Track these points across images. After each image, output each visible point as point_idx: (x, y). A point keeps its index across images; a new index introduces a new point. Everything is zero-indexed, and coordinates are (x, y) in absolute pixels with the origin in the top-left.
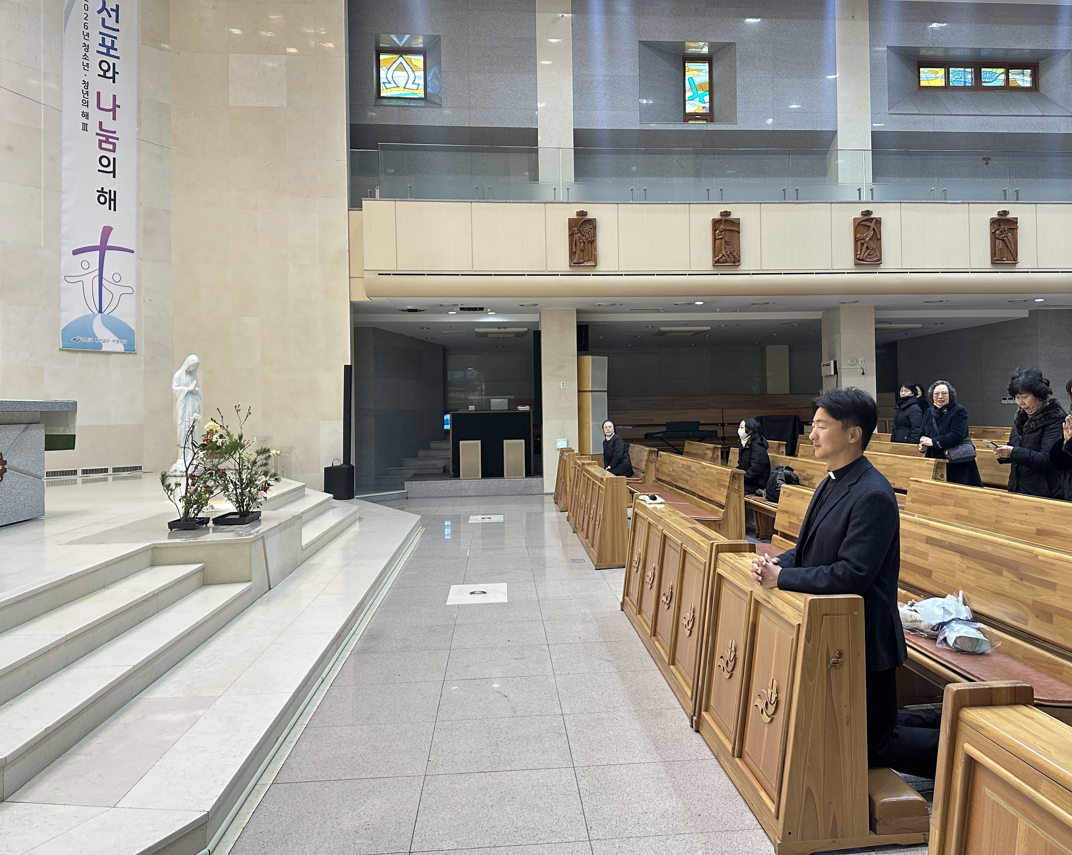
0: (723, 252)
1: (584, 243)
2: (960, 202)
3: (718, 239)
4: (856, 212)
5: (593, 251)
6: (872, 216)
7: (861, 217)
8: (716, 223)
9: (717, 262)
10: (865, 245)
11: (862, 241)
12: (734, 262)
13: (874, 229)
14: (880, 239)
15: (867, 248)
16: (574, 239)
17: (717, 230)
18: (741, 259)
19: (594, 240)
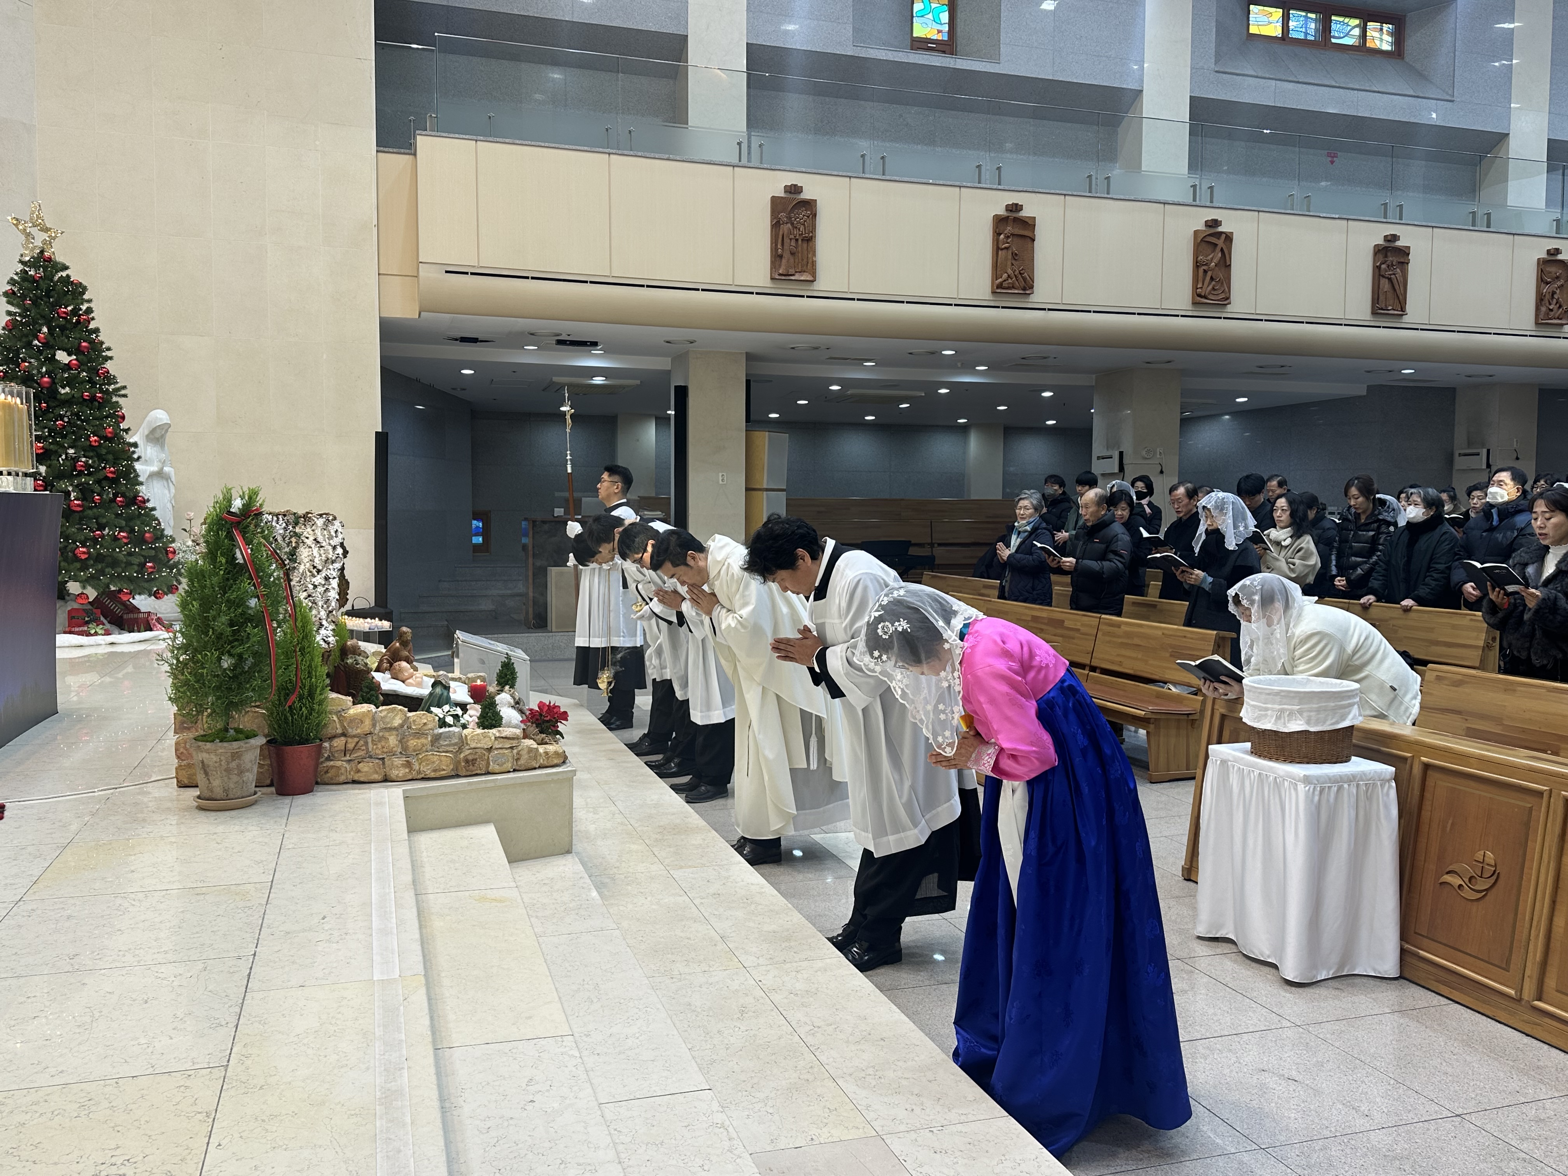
0: (1010, 271)
1: (797, 240)
2: (1337, 216)
3: (1002, 249)
4: (1198, 221)
5: (810, 256)
6: (1220, 229)
7: (1204, 228)
8: (999, 222)
9: (1000, 286)
10: (1209, 274)
11: (1205, 268)
12: (1024, 289)
13: (1222, 250)
14: (1230, 265)
15: (1212, 279)
16: (781, 233)
17: (1001, 234)
18: (1035, 284)
19: (812, 237)
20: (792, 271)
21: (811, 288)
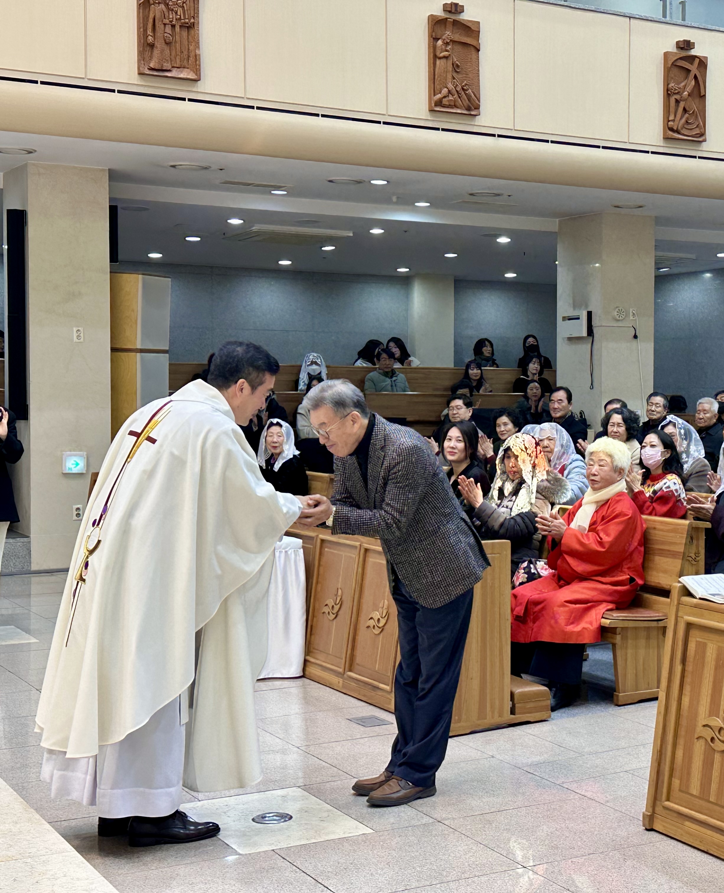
0: (450, 86)
1: (174, 28)
4: (669, 41)
5: (191, 47)
6: (693, 52)
7: (675, 50)
8: (436, 25)
9: (439, 103)
10: (682, 105)
11: (678, 97)
12: (469, 109)
13: (696, 77)
14: (705, 95)
15: (685, 110)
16: (151, 16)
17: (438, 39)
18: (481, 104)
19: (194, 23)
20: (167, 66)
21: (194, 89)
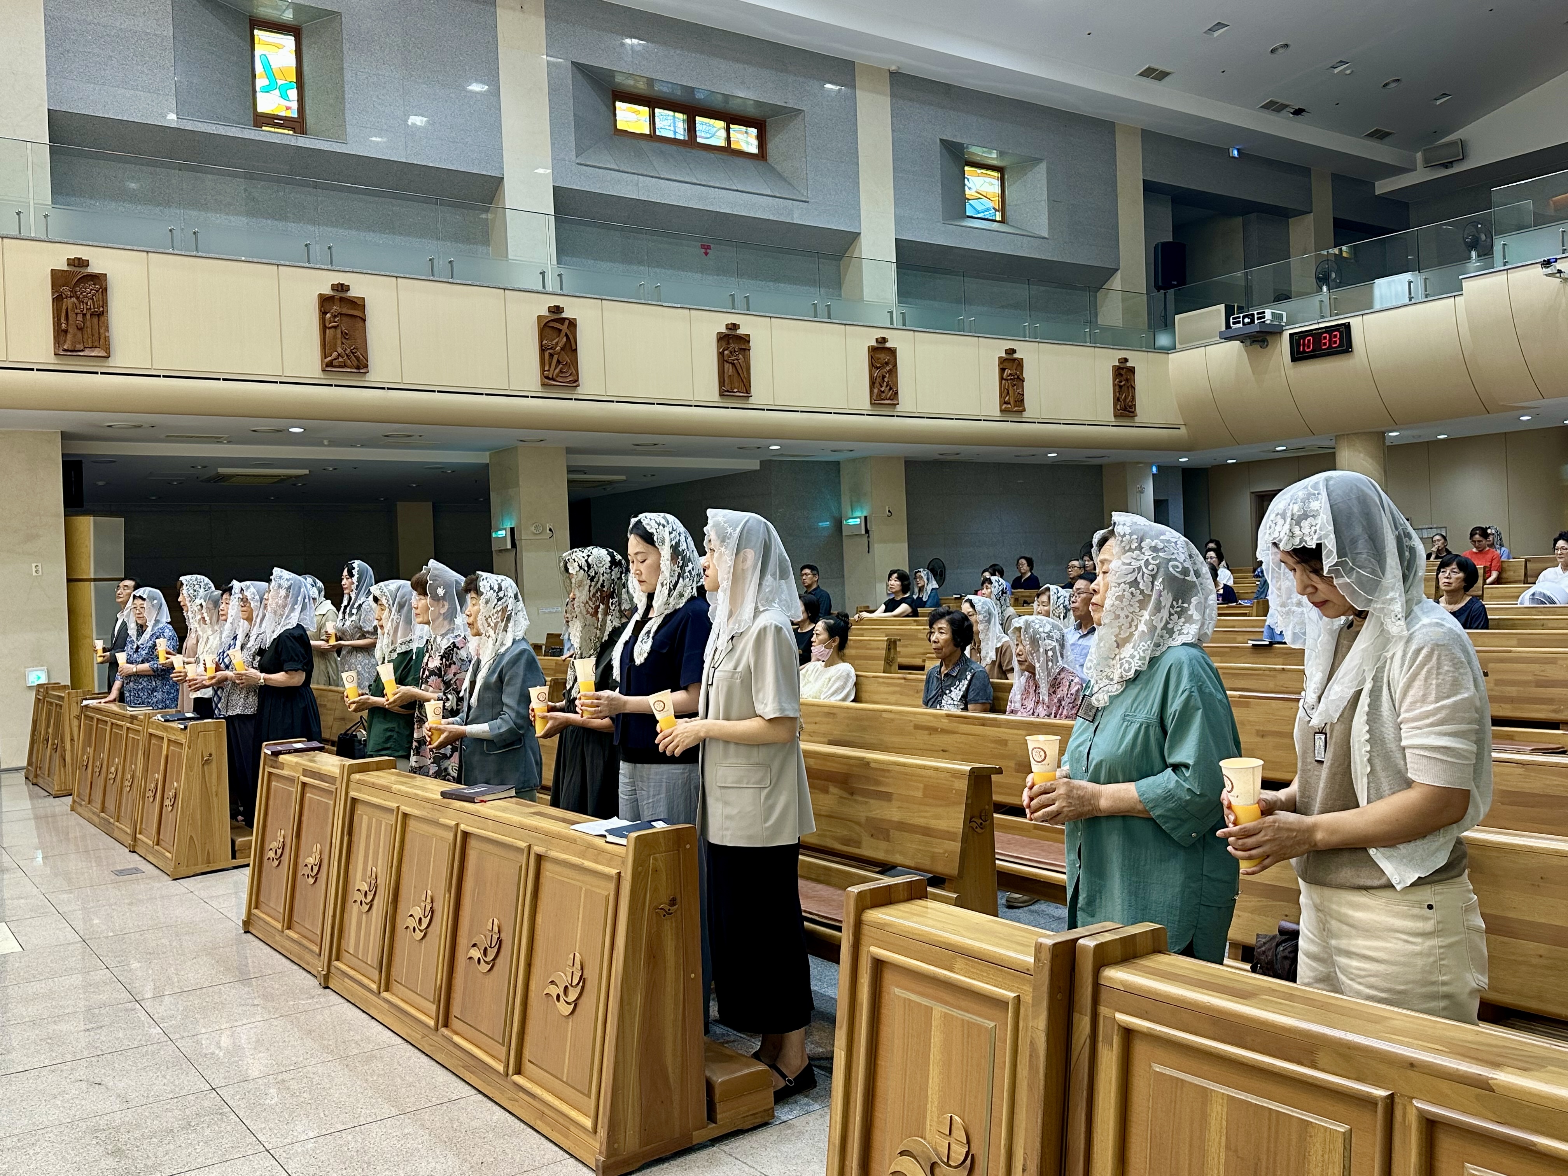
0: (339, 351)
1: (85, 315)
3: (329, 329)
4: (541, 307)
5: (102, 331)
8: (325, 301)
9: (330, 364)
11: (551, 351)
12: (358, 368)
17: (328, 313)
18: (369, 364)
19: (103, 312)
20: (80, 347)
21: (106, 364)
